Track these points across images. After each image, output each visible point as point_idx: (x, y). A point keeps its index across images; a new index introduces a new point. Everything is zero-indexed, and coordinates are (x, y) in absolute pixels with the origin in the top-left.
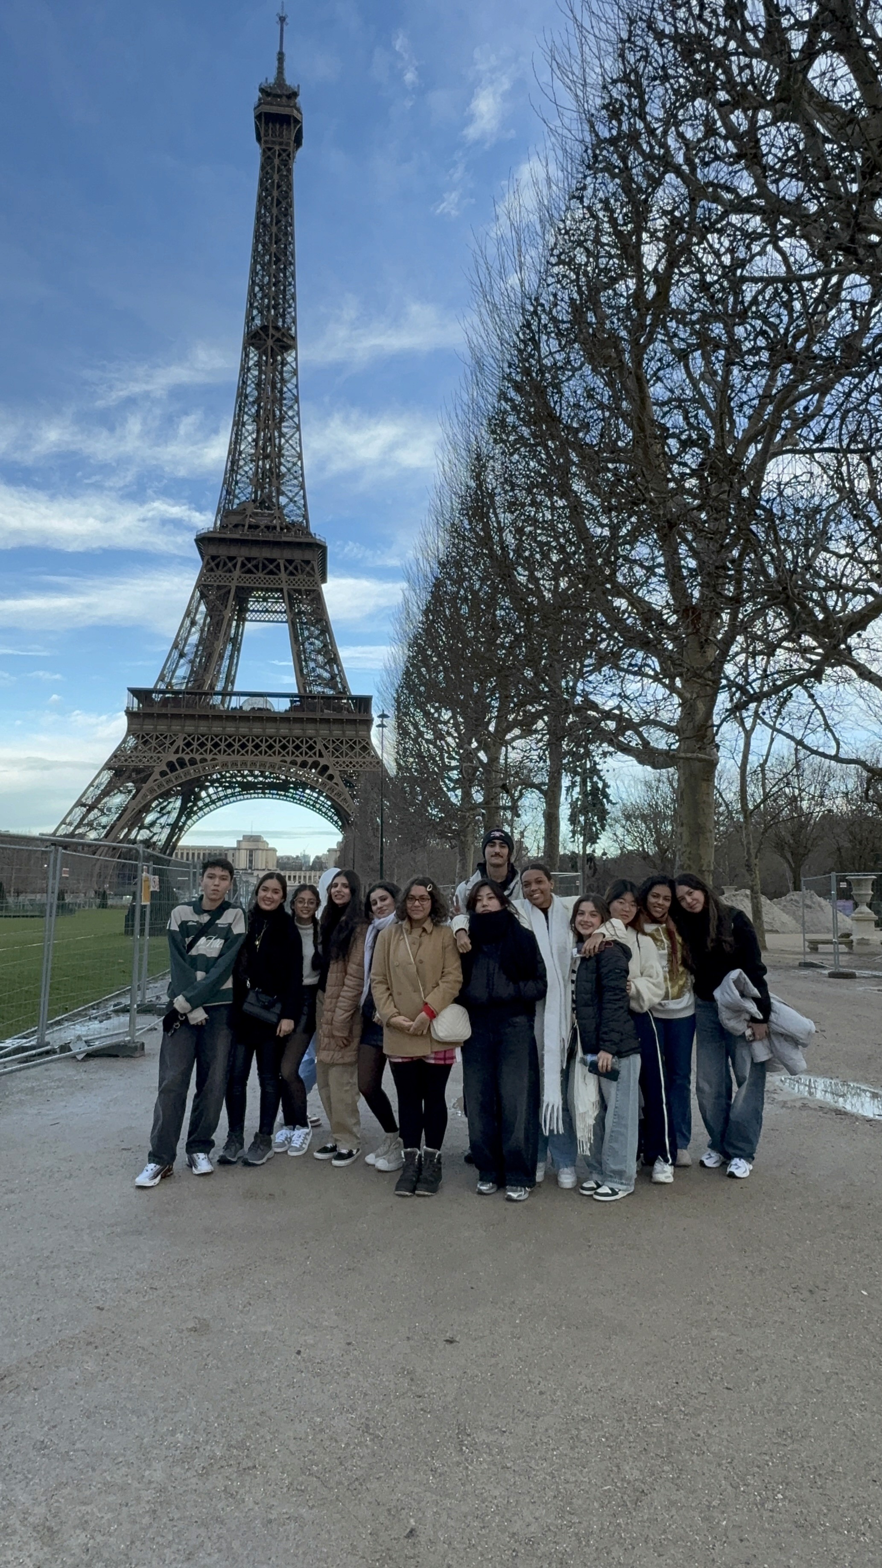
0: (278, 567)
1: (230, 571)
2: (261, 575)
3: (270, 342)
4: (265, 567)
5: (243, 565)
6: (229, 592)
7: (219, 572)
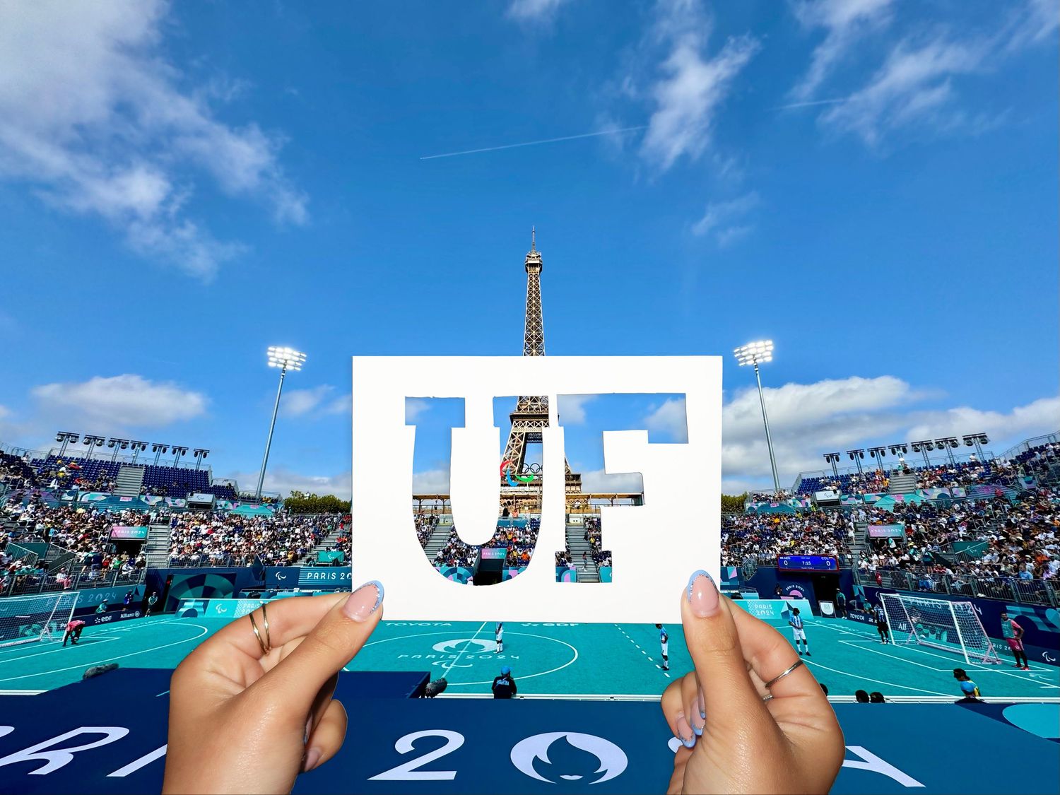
0: (541, 424)
1: (523, 427)
2: (534, 427)
3: (534, 341)
4: (536, 424)
5: (528, 424)
6: (523, 435)
7: (519, 427)
